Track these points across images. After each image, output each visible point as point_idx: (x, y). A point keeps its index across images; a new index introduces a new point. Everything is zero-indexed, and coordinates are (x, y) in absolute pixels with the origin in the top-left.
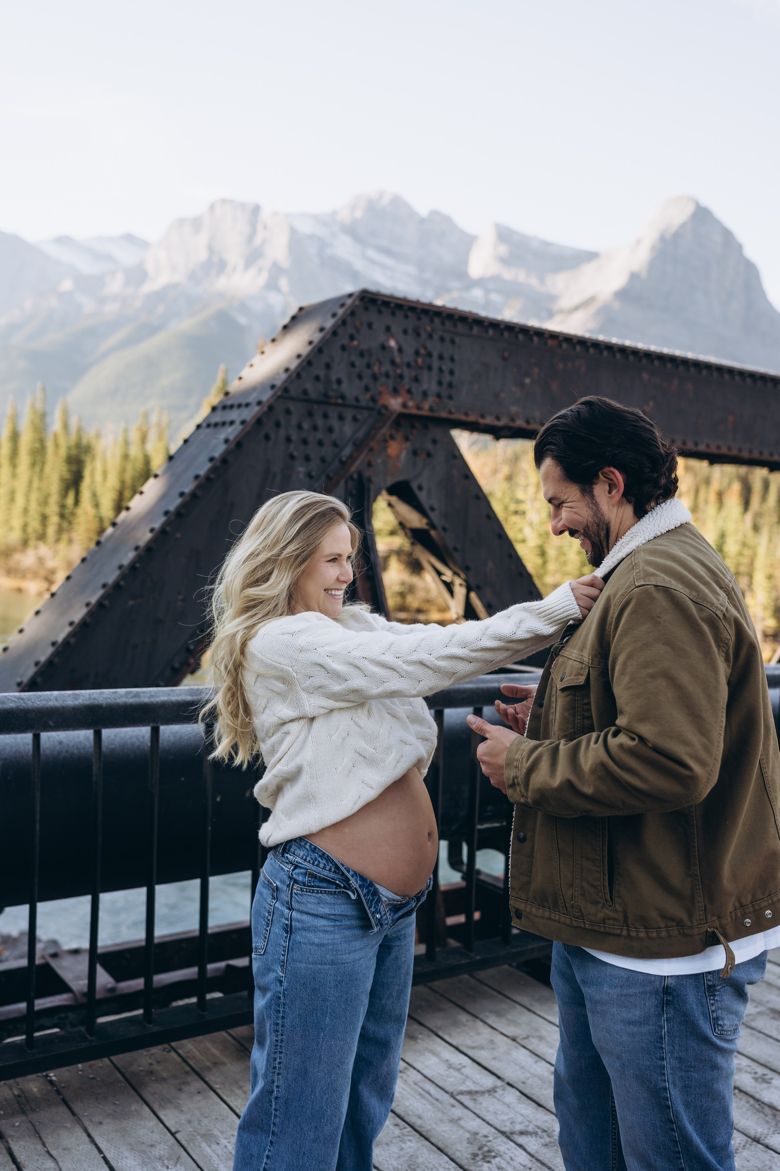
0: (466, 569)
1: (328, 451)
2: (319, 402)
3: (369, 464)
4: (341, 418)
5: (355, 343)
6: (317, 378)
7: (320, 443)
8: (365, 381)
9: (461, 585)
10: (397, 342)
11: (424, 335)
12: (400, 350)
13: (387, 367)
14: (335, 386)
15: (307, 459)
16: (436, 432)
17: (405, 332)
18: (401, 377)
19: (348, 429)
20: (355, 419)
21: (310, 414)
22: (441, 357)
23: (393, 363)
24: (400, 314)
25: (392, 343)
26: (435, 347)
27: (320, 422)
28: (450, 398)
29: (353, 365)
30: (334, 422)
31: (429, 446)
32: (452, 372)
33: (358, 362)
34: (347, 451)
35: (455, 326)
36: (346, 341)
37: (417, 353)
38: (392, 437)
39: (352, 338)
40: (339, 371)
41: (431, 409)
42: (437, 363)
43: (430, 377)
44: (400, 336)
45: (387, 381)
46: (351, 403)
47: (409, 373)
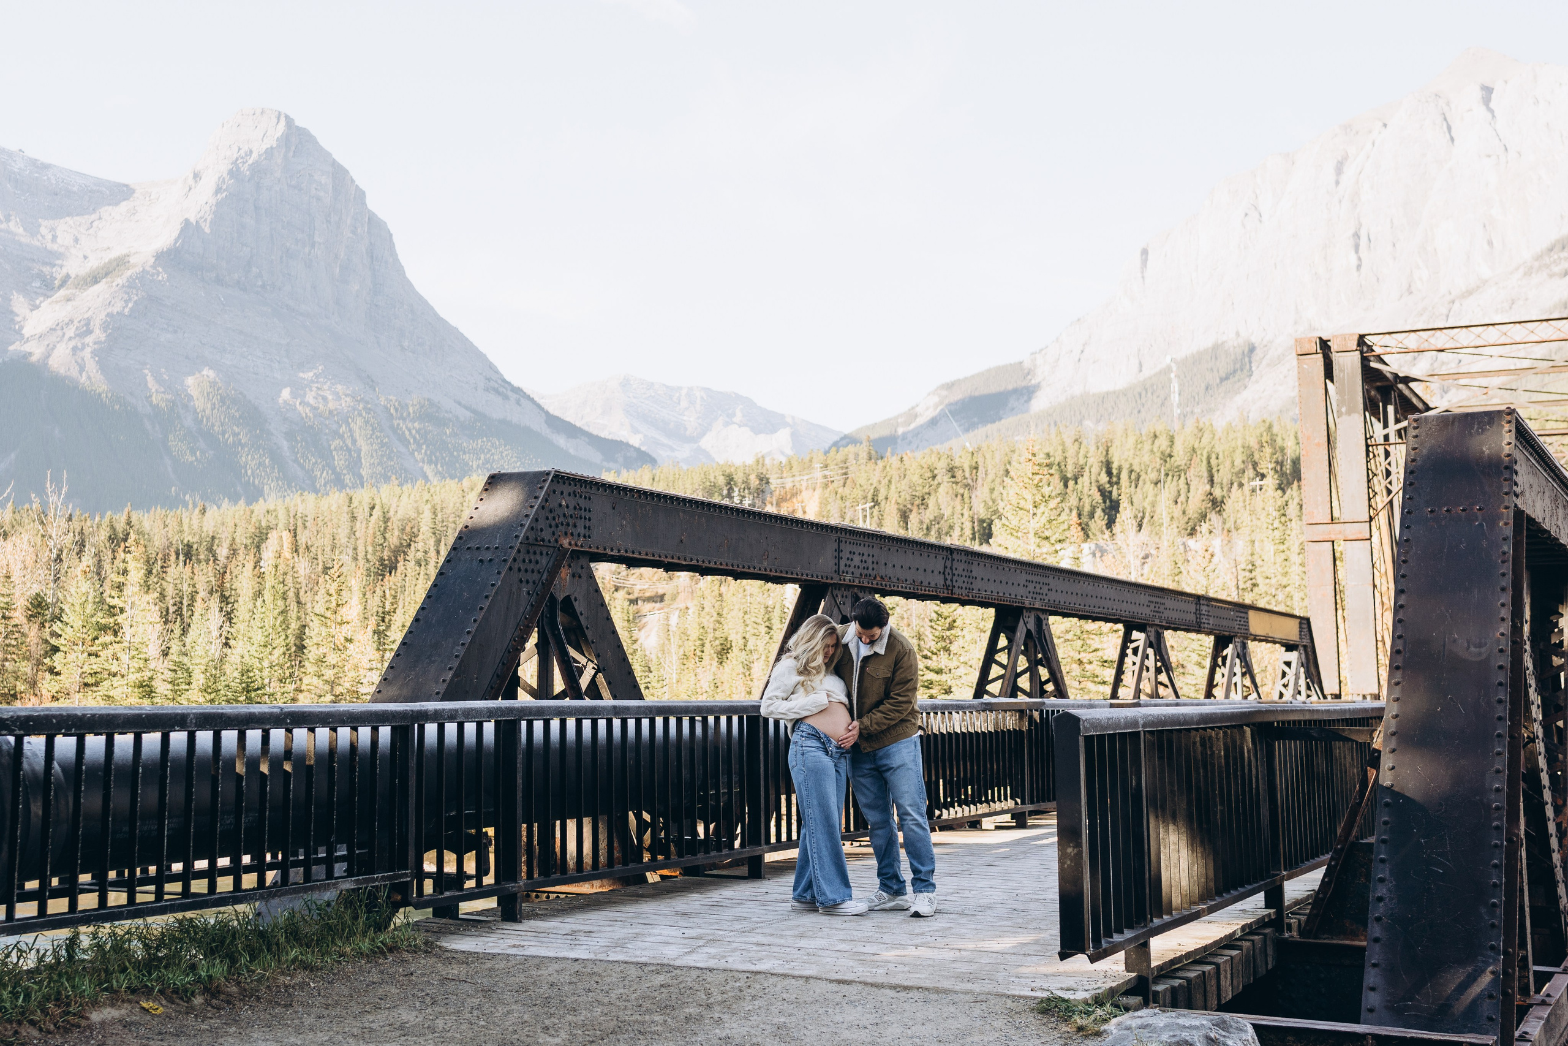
0: (598, 656)
1: (536, 576)
2: (533, 545)
4: (541, 553)
5: (547, 504)
6: (532, 528)
7: (533, 571)
8: (553, 529)
9: (594, 668)
10: (566, 502)
11: (578, 496)
12: (567, 507)
13: (562, 519)
14: (540, 533)
15: (528, 582)
16: (583, 561)
17: (570, 495)
18: (568, 524)
19: (544, 561)
20: (547, 554)
21: (528, 552)
23: (564, 515)
24: (567, 482)
25: (564, 503)
26: (583, 503)
27: (532, 557)
28: (589, 537)
29: (547, 518)
30: (538, 557)
31: (580, 571)
32: (590, 519)
33: (551, 517)
34: (545, 576)
35: (591, 488)
37: (575, 508)
38: (563, 566)
39: (546, 500)
40: (541, 524)
41: (582, 546)
42: (583, 513)
43: (580, 524)
44: (567, 498)
45: (562, 528)
46: (546, 543)
47: (571, 521)
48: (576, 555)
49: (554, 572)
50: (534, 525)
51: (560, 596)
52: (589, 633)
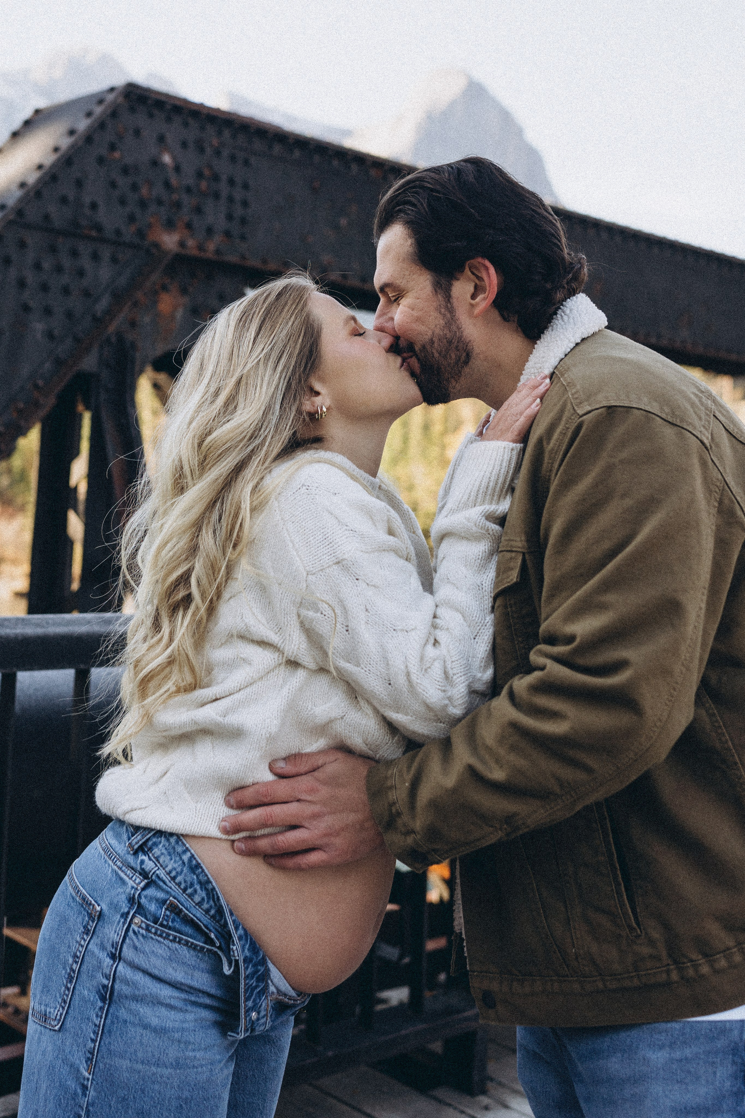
1: (76, 302)
2: (65, 234)
3: (133, 324)
4: (95, 257)
5: (117, 155)
6: (64, 200)
7: (66, 291)
8: (129, 208)
10: (174, 158)
11: (209, 151)
12: (177, 169)
13: (159, 190)
14: (87, 212)
15: (48, 311)
16: (223, 284)
17: (184, 145)
18: (178, 205)
19: (105, 273)
20: (114, 260)
21: (53, 249)
22: (231, 182)
23: (167, 185)
24: (177, 120)
25: (167, 159)
26: (223, 168)
27: (67, 262)
28: (243, 238)
29: (113, 185)
30: (86, 263)
32: (245, 204)
33: (122, 181)
34: (104, 303)
35: (250, 141)
36: (103, 151)
37: (200, 175)
38: (164, 288)
39: (113, 147)
40: (94, 191)
41: (218, 252)
42: (225, 190)
43: (216, 209)
44: (177, 150)
45: (163, 211)
46: (107, 236)
47: (188, 201)
49: (127, 296)
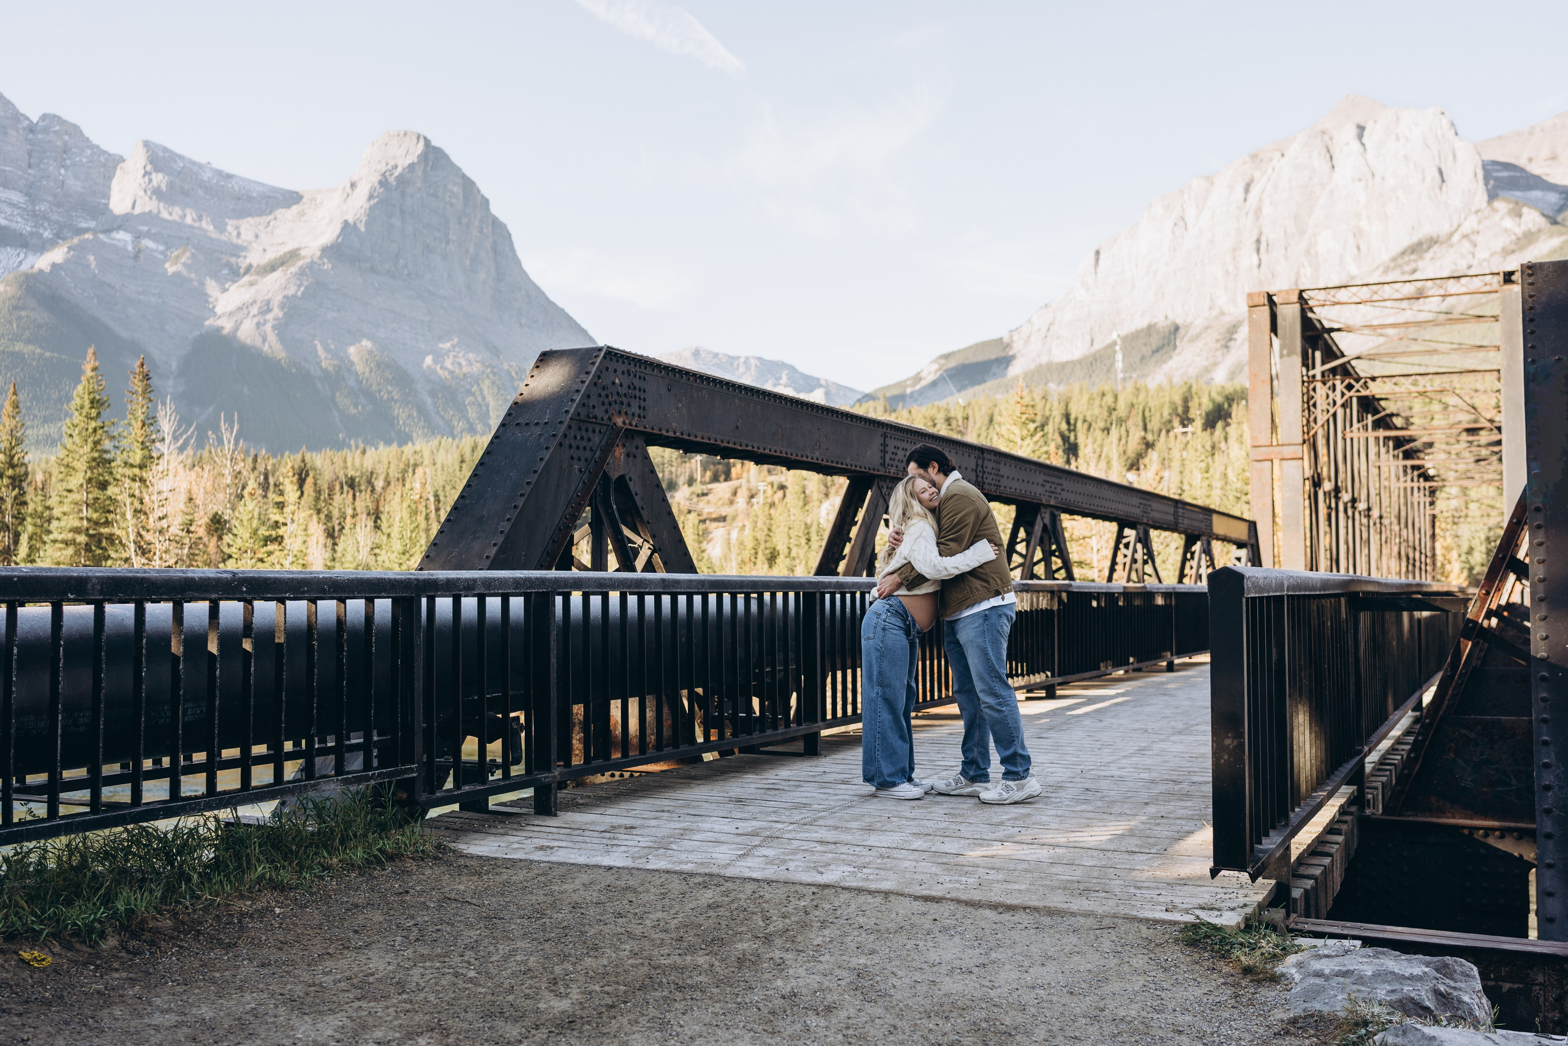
0: (653, 537)
1: (588, 454)
2: (584, 421)
4: (594, 431)
5: (600, 381)
8: (605, 407)
9: (651, 548)
10: (620, 380)
11: (631, 375)
12: (621, 385)
13: (615, 397)
15: (579, 459)
16: (639, 441)
17: (623, 373)
18: (622, 403)
19: (596, 439)
20: (600, 432)
22: (639, 389)
23: (618, 394)
24: (621, 360)
25: (617, 381)
26: (637, 382)
27: (584, 434)
28: (644, 417)
29: (600, 395)
31: (634, 451)
32: (644, 400)
33: (603, 394)
35: (646, 368)
36: (596, 380)
37: (629, 387)
39: (599, 377)
40: (594, 400)
41: (636, 427)
42: (638, 394)
43: (635, 404)
44: (621, 376)
45: (617, 407)
46: (599, 420)
47: (625, 400)
48: (630, 434)
49: (607, 450)
50: (586, 401)
51: (614, 475)
52: (644, 514)
